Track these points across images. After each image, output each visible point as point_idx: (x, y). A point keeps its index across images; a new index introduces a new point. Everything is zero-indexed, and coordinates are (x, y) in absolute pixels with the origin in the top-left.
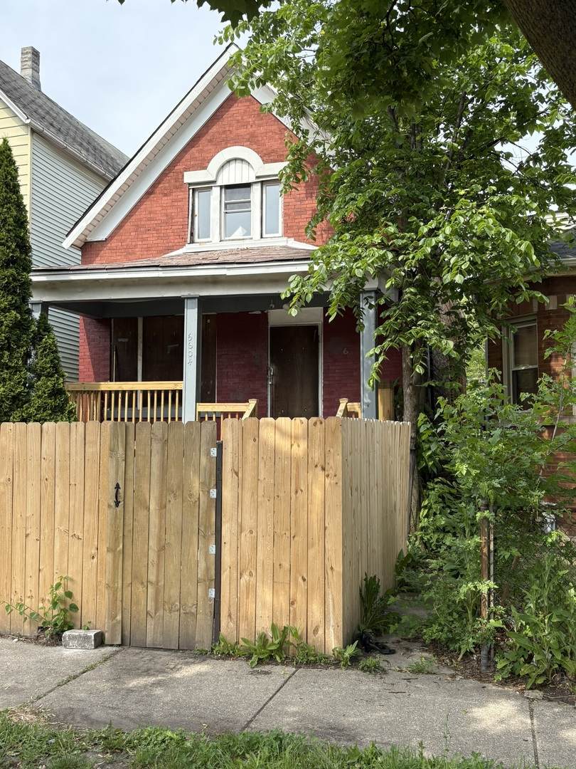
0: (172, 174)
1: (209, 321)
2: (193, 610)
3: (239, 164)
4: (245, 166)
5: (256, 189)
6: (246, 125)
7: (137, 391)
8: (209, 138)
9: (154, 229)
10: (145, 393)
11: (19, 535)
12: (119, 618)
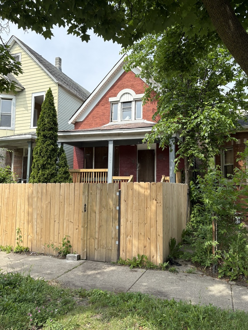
0: (105, 99)
1: (117, 148)
2: (111, 248)
3: (127, 95)
4: (130, 95)
5: (133, 103)
6: (130, 82)
7: (92, 172)
8: (117, 86)
9: (99, 117)
10: (95, 173)
11: (52, 221)
12: (85, 250)
